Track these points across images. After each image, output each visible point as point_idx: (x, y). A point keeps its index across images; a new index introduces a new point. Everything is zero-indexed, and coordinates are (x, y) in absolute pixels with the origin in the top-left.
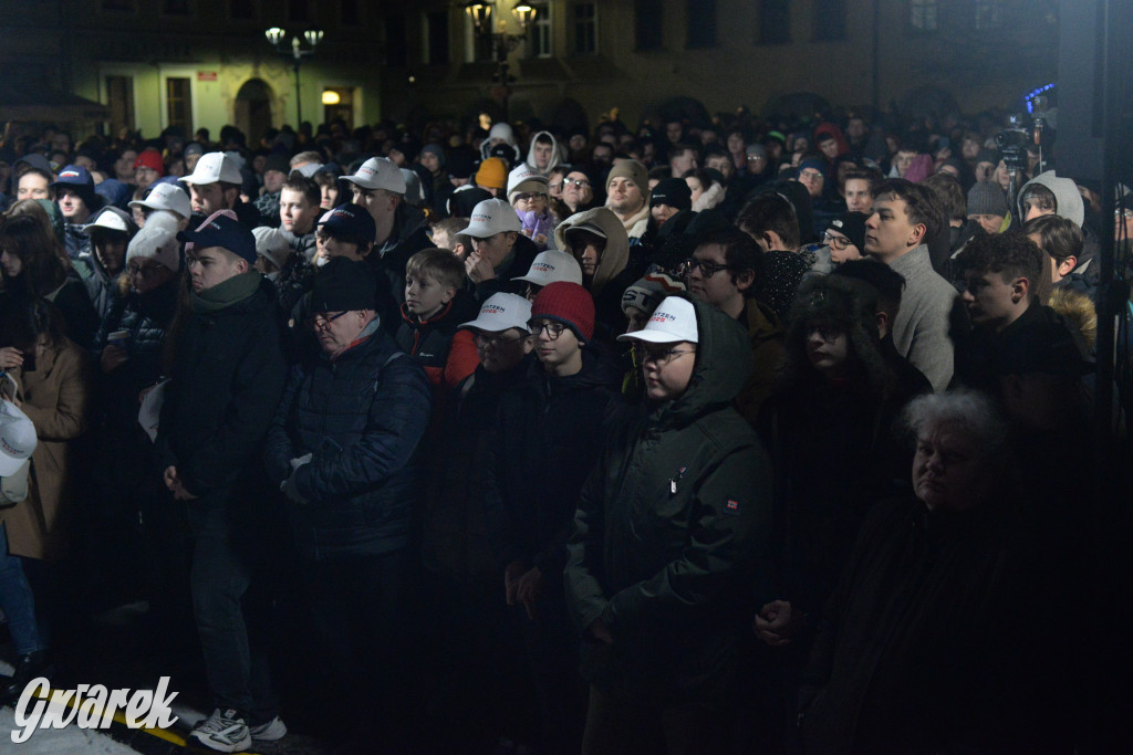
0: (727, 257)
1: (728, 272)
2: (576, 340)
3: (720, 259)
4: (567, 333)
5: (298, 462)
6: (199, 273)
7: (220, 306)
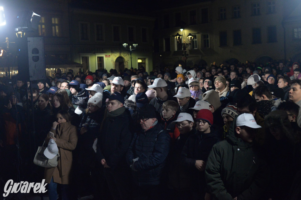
2: (209, 125)
4: (207, 123)
6: (110, 107)
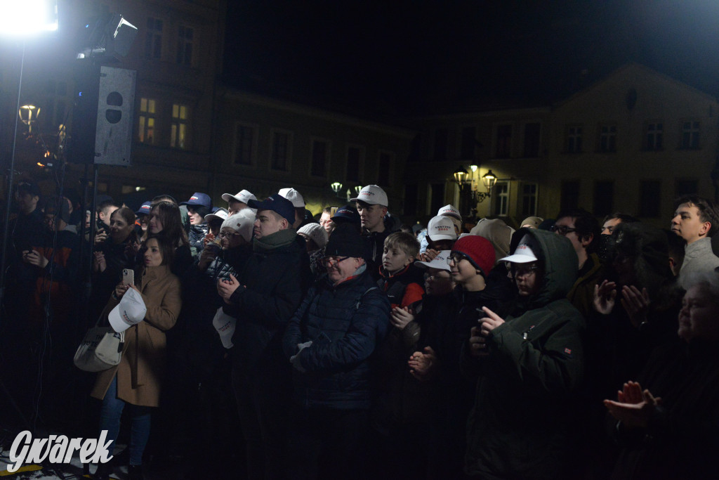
0: (576, 224)
1: (576, 234)
2: (473, 268)
3: (572, 226)
4: (467, 263)
5: (302, 346)
6: (259, 226)
7: (271, 247)
